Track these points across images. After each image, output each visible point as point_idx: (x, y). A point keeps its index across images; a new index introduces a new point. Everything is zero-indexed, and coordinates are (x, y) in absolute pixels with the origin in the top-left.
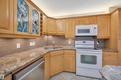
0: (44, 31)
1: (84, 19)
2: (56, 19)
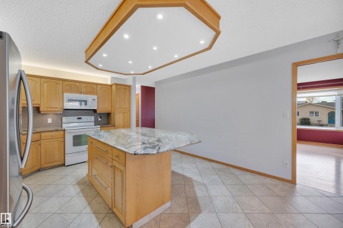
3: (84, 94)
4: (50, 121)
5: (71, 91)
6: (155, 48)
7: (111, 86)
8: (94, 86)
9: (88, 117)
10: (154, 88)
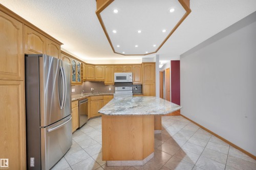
0: (84, 78)
1: (121, 66)
2: (95, 65)
3: (125, 72)
4: (110, 89)
5: (118, 71)
6: (139, 32)
7: (141, 64)
8: (131, 66)
9: (129, 87)
10: (179, 61)
